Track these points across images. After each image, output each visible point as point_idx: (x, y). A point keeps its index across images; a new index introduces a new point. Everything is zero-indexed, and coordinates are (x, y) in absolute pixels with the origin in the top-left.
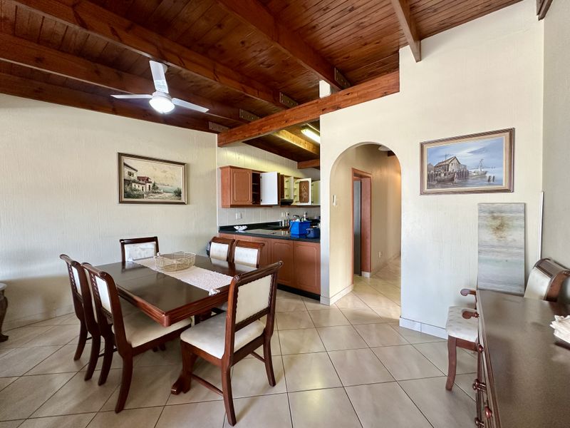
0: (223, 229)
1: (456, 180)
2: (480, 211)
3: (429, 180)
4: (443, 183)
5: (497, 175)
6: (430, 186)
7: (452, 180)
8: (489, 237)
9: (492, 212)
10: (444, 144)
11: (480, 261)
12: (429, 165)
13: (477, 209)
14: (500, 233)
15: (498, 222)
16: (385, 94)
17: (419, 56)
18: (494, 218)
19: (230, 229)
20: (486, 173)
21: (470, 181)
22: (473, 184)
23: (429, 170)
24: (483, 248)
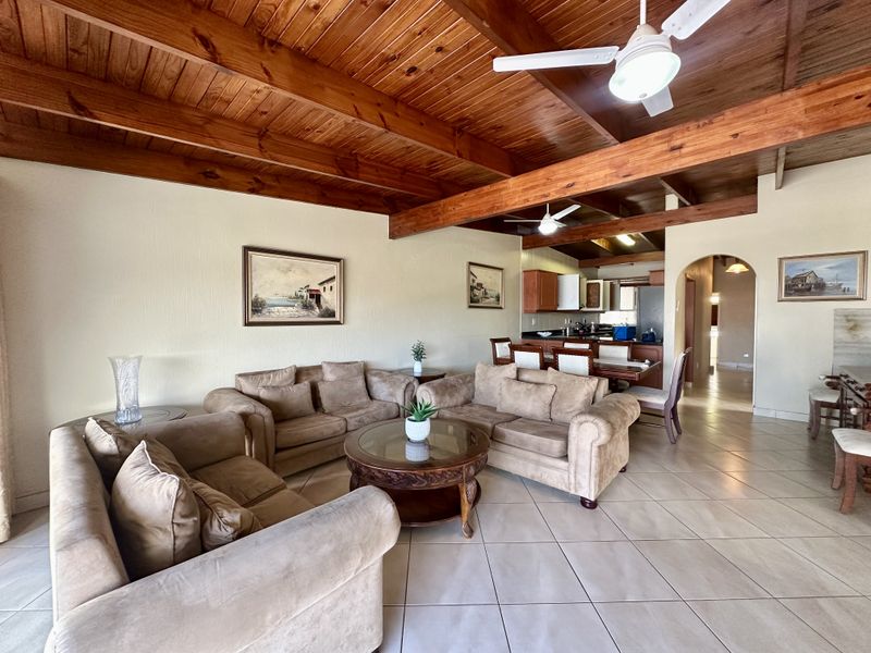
0: (525, 335)
1: (813, 290)
2: (836, 315)
3: (786, 289)
4: (800, 292)
5: (851, 288)
6: (786, 294)
7: (810, 289)
8: (844, 335)
9: (846, 316)
10: (801, 260)
11: (835, 354)
12: (786, 277)
13: (833, 313)
14: (853, 332)
15: (852, 324)
16: (742, 213)
17: (781, 185)
18: (848, 321)
19: (534, 335)
20: (840, 285)
21: (826, 291)
22: (829, 294)
23: (786, 281)
24: (838, 344)
